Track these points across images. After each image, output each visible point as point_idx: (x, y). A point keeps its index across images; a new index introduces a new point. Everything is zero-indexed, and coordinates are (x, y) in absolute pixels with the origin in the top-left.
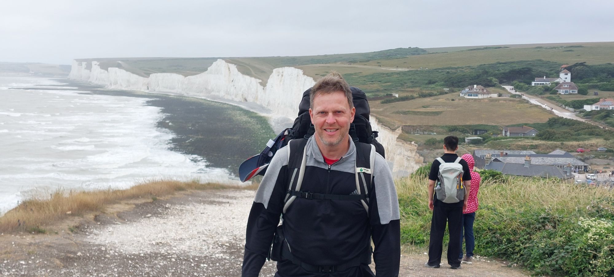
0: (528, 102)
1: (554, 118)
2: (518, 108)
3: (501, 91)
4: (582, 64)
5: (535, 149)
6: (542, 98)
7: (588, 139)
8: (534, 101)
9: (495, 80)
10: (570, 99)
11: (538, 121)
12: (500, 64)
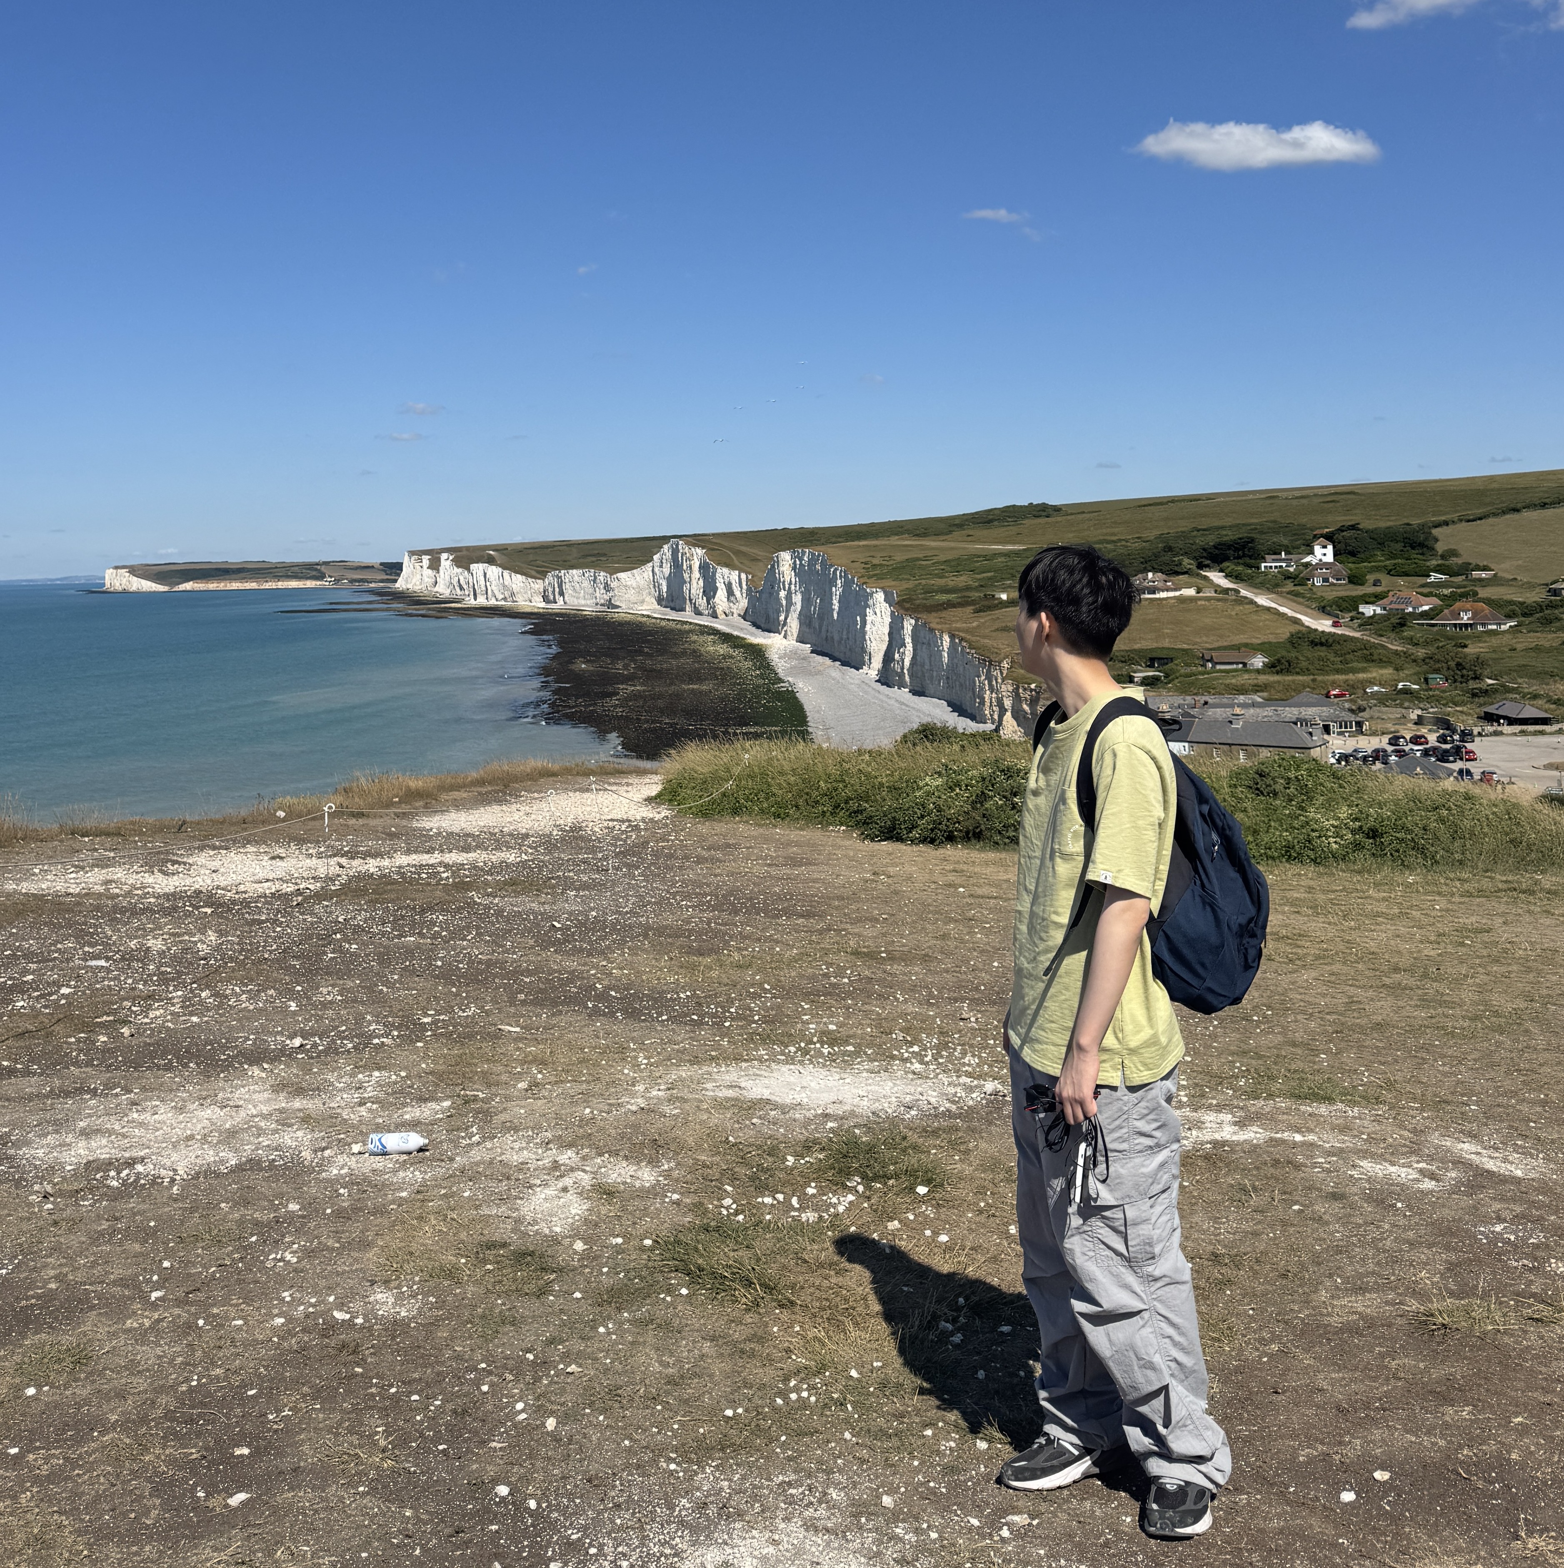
0: (1252, 602)
1: (1299, 632)
2: (1233, 613)
3: (1201, 582)
4: (1353, 527)
5: (1262, 691)
6: (1277, 593)
7: (1364, 670)
8: (1262, 600)
9: (1187, 563)
10: (1331, 595)
11: (1272, 639)
12: (1198, 531)
